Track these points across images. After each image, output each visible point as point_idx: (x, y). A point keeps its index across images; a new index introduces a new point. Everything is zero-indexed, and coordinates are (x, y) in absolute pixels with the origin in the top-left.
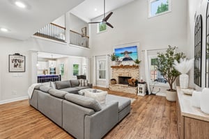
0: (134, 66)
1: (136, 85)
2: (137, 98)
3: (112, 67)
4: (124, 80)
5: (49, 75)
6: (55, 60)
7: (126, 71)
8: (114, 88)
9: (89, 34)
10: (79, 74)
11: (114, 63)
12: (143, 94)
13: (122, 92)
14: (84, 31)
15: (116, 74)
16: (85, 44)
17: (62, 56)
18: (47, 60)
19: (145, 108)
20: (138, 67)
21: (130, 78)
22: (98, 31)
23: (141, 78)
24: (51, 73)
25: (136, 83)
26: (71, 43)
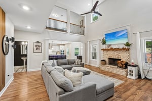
0: (124, 49)
1: (126, 68)
2: (126, 81)
3: (103, 50)
4: (113, 61)
5: (60, 55)
6: (64, 45)
7: (116, 53)
8: (104, 68)
9: (85, 25)
10: (79, 55)
11: (104, 47)
12: (134, 77)
13: (111, 73)
14: (82, 23)
15: (106, 56)
16: (82, 33)
17: (67, 42)
18: (59, 45)
19: (134, 94)
20: (128, 50)
21: (120, 60)
22: (92, 21)
23: (132, 61)
24: (61, 54)
25: (126, 65)
26: (71, 33)
